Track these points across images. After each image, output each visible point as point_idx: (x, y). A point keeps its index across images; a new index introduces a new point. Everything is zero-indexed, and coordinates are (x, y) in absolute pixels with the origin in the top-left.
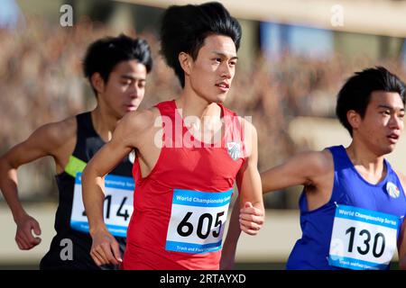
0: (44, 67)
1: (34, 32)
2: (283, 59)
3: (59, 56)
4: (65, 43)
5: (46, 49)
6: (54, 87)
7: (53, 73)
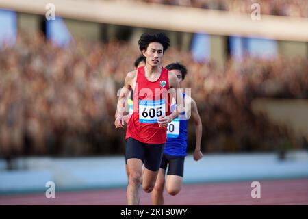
0: (88, 72)
1: (81, 49)
2: (245, 60)
3: (98, 64)
4: (102, 55)
5: (89, 60)
6: (96, 84)
7: (95, 76)
